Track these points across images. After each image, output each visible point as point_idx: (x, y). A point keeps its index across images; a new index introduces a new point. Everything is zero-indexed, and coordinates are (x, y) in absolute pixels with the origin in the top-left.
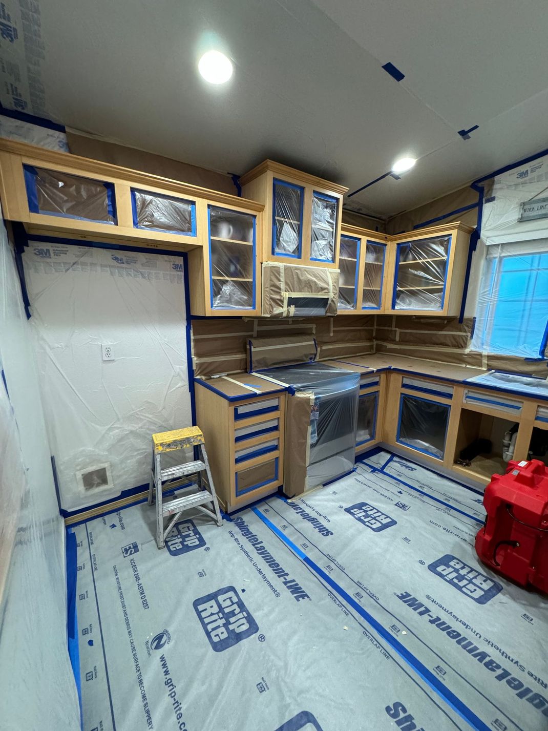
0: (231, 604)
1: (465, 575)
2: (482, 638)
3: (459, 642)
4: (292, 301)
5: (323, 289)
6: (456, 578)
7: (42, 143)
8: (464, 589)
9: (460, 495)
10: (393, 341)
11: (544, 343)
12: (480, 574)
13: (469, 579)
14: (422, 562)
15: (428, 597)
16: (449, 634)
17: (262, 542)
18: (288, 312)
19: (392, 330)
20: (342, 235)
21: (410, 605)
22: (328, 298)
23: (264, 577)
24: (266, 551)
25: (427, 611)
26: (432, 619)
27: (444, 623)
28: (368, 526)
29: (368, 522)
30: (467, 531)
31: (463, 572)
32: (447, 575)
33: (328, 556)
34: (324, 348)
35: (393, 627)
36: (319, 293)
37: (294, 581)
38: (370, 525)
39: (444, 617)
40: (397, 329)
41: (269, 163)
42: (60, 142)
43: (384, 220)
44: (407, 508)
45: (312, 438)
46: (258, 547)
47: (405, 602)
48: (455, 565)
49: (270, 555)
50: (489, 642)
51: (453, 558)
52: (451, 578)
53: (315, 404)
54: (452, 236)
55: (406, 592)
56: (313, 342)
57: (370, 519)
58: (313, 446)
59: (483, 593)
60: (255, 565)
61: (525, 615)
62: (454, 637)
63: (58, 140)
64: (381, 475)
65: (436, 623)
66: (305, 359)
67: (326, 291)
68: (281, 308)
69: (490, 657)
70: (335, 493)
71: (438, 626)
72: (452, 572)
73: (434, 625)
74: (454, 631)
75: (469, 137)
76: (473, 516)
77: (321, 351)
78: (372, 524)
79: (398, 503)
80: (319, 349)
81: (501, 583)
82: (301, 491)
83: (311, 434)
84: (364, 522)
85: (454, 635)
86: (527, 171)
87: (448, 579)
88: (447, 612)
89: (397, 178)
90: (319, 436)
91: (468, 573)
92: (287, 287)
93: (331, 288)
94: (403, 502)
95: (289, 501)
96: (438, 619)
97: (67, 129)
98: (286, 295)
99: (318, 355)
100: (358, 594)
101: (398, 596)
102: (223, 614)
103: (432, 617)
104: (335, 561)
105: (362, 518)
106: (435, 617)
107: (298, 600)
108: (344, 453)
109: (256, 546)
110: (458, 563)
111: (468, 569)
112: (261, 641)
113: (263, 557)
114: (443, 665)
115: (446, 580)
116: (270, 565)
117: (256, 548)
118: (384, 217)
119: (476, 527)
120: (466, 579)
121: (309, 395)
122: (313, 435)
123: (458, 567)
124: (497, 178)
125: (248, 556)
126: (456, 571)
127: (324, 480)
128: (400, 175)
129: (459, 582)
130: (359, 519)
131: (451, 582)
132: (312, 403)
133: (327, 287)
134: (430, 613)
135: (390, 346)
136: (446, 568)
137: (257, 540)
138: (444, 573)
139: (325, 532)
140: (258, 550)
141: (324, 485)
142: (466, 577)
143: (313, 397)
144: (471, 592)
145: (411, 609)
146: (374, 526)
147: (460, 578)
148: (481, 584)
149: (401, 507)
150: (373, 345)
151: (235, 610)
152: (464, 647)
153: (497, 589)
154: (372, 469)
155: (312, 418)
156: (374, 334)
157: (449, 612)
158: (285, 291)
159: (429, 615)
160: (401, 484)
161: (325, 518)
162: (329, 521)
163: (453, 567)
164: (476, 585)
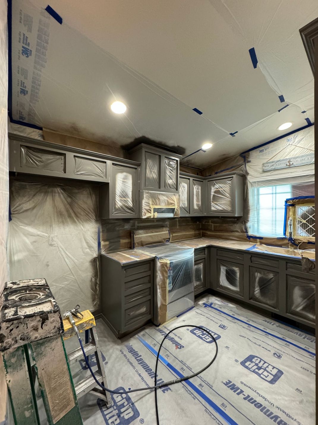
0: (122, 399)
1: (262, 366)
2: (274, 406)
3: (261, 410)
4: (156, 210)
5: (171, 204)
6: (257, 369)
7: (30, 135)
8: (262, 376)
10: (210, 230)
11: (285, 229)
12: (270, 365)
13: (264, 368)
14: (237, 361)
15: (242, 383)
16: (255, 405)
17: (141, 356)
18: (154, 215)
19: (209, 225)
20: (180, 177)
21: (231, 389)
22: (175, 208)
23: (142, 379)
24: (144, 361)
25: (242, 391)
26: (245, 397)
27: (252, 399)
28: (204, 340)
29: (204, 337)
31: (260, 365)
32: (252, 367)
33: (181, 362)
34: (174, 235)
35: (223, 404)
36: (170, 206)
37: (161, 379)
38: (205, 339)
39: (253, 395)
40: (212, 224)
41: (143, 145)
42: (39, 134)
43: (201, 170)
44: (226, 328)
45: (169, 286)
46: (138, 359)
47: (228, 387)
48: (256, 361)
49: (146, 364)
50: (279, 408)
51: (254, 356)
52: (254, 369)
53: (170, 266)
54: (234, 178)
55: (229, 380)
56: (168, 232)
57: (205, 335)
58: (170, 291)
59: (272, 377)
60: (137, 371)
61: (297, 389)
62: (258, 407)
63: (38, 133)
64: (210, 308)
65: (248, 399)
66: (164, 241)
67: (173, 204)
68: (150, 214)
69: (280, 418)
70: (184, 321)
71: (249, 401)
72: (254, 365)
73: (246, 401)
74: (258, 403)
75: (235, 136)
76: (263, 330)
77: (172, 237)
78: (206, 339)
79: (221, 325)
80: (171, 236)
82: (164, 321)
83: (169, 284)
84: (202, 338)
85: (258, 406)
86: (263, 150)
88: (253, 390)
89: (205, 151)
90: (173, 285)
91: (263, 364)
92: (153, 203)
93: (176, 203)
94: (223, 324)
95: (157, 328)
96: (249, 396)
97: (43, 129)
98: (153, 207)
99: (171, 239)
100: (200, 385)
101: (224, 383)
102: (116, 407)
103: (245, 395)
104: (186, 364)
105: (201, 336)
106: (246, 395)
107: (164, 392)
108: (188, 296)
109: (137, 359)
110: (257, 359)
111: (263, 362)
112: (141, 423)
113: (141, 366)
115: (251, 371)
116: (146, 371)
117: (137, 360)
118: (200, 169)
119: (265, 336)
120: (263, 369)
121: (166, 261)
122: (170, 285)
124: (250, 152)
125: (132, 366)
126: (257, 365)
127: (178, 313)
128: (206, 150)
129: (259, 371)
130: (199, 337)
131: (254, 371)
132: (168, 266)
133: (174, 203)
134: (244, 393)
135: (209, 233)
136: (250, 363)
137: (138, 354)
138: (250, 366)
139: (179, 346)
140: (138, 361)
141: (177, 317)
142: (262, 367)
143: (169, 262)
144: (266, 377)
145: (232, 392)
146: (208, 340)
147: (260, 368)
148: (271, 371)
149: (222, 328)
150: (200, 233)
151: (124, 403)
152: (265, 413)
153: (280, 373)
154: (205, 305)
155: (169, 274)
156: (201, 227)
157: (254, 391)
158: (152, 205)
159: (243, 394)
160: (222, 313)
161: (179, 337)
162: (181, 339)
163: (254, 362)
164: (268, 372)
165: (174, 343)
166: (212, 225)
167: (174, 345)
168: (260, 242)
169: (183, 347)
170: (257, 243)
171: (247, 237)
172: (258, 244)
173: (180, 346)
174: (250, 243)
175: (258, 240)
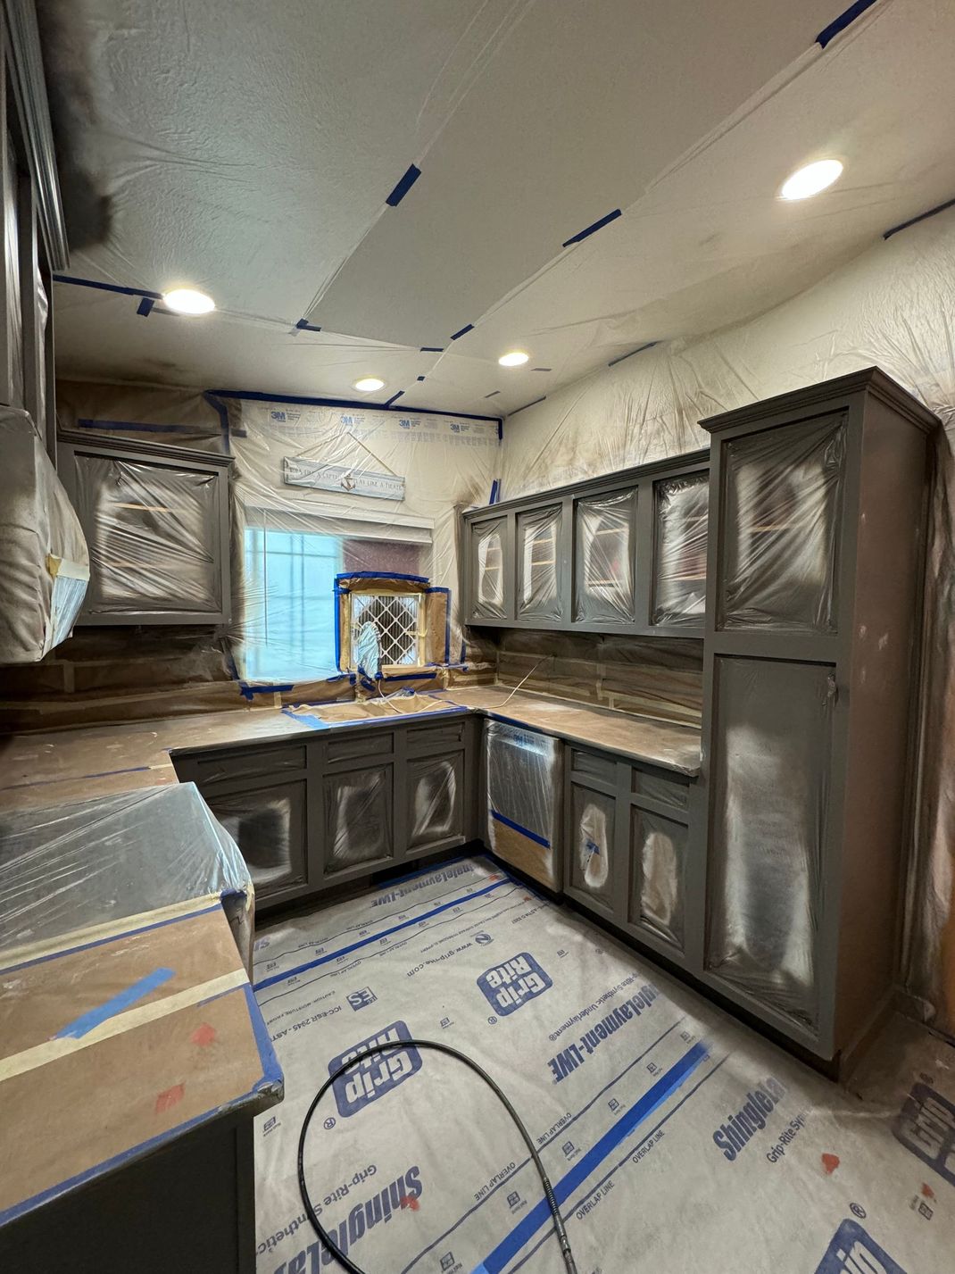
1: (511, 978)
2: (597, 1005)
6: (517, 990)
8: (535, 990)
10: (55, 694)
11: (338, 654)
12: (508, 963)
13: (516, 977)
14: (492, 1020)
15: (552, 1038)
16: (602, 1037)
21: (571, 1069)
25: (574, 1049)
26: (585, 1048)
29: (391, 1074)
31: (507, 979)
32: (512, 998)
35: (612, 1107)
39: (578, 1031)
40: (64, 662)
44: (370, 994)
47: (566, 1073)
48: (496, 983)
50: (599, 1001)
51: (483, 978)
52: (518, 997)
54: (219, 477)
55: (550, 1065)
57: (383, 1065)
61: (559, 954)
62: (605, 1034)
65: (591, 1045)
69: (617, 1009)
71: (594, 1045)
72: (507, 991)
74: (597, 1029)
84: (392, 1084)
85: (601, 1032)
86: (283, 413)
87: (521, 1000)
88: (570, 1024)
91: (508, 974)
96: (583, 1040)
100: (567, 1150)
101: (559, 1078)
103: (582, 1047)
106: (582, 1043)
114: (644, 1063)
115: (522, 1003)
123: (499, 980)
124: (242, 402)
126: (506, 985)
129: (523, 990)
131: (525, 999)
134: (578, 1047)
135: (48, 708)
136: (501, 995)
138: (510, 1000)
139: (407, 1191)
142: (514, 978)
144: (537, 984)
145: (577, 1071)
147: (516, 986)
148: (522, 969)
149: (365, 1004)
153: (528, 957)
159: (580, 1049)
160: (298, 976)
161: (358, 1178)
162: (371, 1170)
163: (500, 987)
164: (525, 975)
165: (387, 1211)
166: (61, 668)
167: (396, 1213)
168: (283, 700)
169: (415, 1170)
170: (273, 705)
171: (242, 694)
172: (276, 707)
173: (409, 1186)
174: (252, 710)
175: (278, 695)
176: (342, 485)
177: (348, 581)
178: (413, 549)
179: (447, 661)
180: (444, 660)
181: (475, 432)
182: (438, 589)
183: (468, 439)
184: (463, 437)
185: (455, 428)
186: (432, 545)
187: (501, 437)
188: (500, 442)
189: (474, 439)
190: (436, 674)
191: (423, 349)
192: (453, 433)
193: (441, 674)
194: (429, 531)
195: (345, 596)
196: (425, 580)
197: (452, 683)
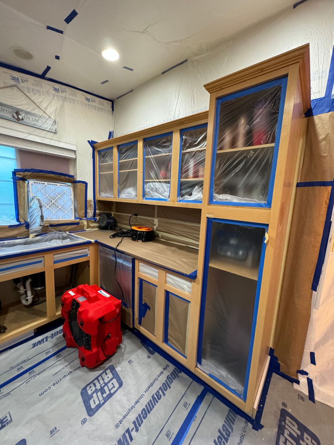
1: (101, 386)
2: (144, 394)
3: (149, 412)
6: (102, 394)
8: (112, 391)
9: (21, 355)
12: (101, 375)
13: (104, 384)
14: (84, 421)
15: (117, 426)
16: (144, 418)
25: (128, 431)
26: (135, 429)
27: (137, 419)
30: (61, 367)
31: (98, 387)
32: (99, 400)
39: (133, 417)
48: (92, 390)
50: (146, 390)
51: (85, 388)
52: (102, 399)
59: (115, 380)
65: (138, 426)
69: (154, 395)
72: (97, 395)
73: (139, 428)
74: (142, 412)
81: (110, 364)
85: (144, 414)
87: (103, 401)
91: (100, 383)
96: (134, 423)
103: (133, 429)
106: (133, 426)
110: (90, 387)
111: (96, 381)
114: (165, 432)
115: (103, 403)
119: (59, 359)
120: (104, 386)
123: (93, 388)
126: (96, 391)
129: (106, 393)
131: (106, 400)
134: (130, 429)
136: (93, 399)
138: (97, 403)
142: (102, 386)
144: (114, 387)
147: (102, 391)
148: (108, 377)
153: (112, 369)
157: (129, 412)
159: (132, 431)
163: (93, 393)
164: (109, 382)
176: (13, 117)
177: (22, 173)
178: (66, 160)
179: (86, 216)
180: (84, 216)
181: (99, 104)
182: (80, 182)
183: (95, 107)
184: (92, 106)
185: (88, 100)
186: (76, 159)
187: (113, 110)
188: (113, 114)
189: (99, 108)
190: (79, 223)
191: (49, 28)
192: (86, 102)
193: (82, 223)
194: (74, 152)
195: (21, 182)
196: (72, 177)
197: (88, 227)
